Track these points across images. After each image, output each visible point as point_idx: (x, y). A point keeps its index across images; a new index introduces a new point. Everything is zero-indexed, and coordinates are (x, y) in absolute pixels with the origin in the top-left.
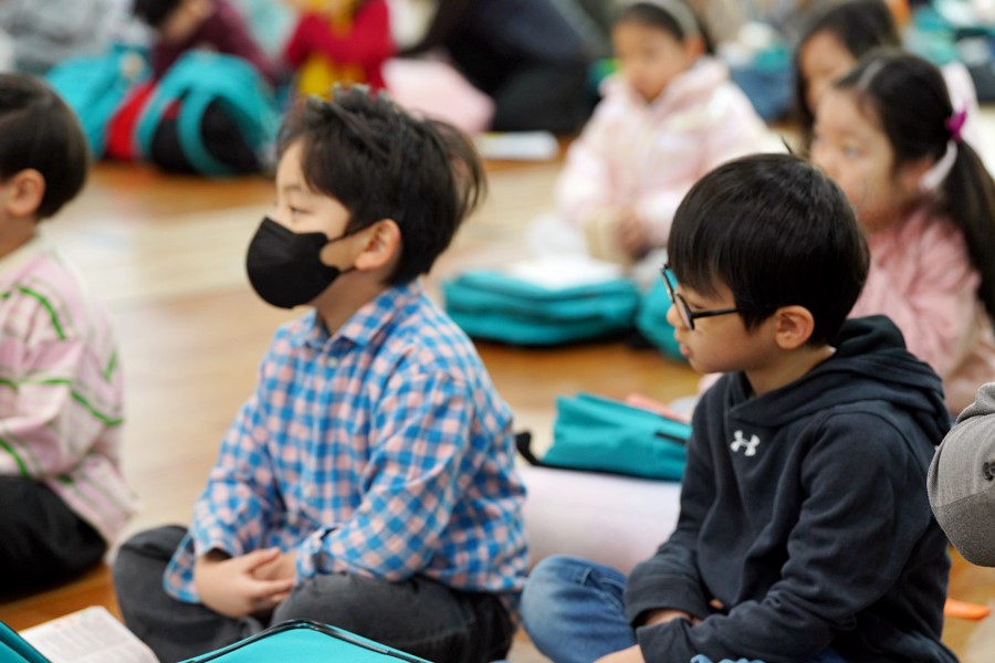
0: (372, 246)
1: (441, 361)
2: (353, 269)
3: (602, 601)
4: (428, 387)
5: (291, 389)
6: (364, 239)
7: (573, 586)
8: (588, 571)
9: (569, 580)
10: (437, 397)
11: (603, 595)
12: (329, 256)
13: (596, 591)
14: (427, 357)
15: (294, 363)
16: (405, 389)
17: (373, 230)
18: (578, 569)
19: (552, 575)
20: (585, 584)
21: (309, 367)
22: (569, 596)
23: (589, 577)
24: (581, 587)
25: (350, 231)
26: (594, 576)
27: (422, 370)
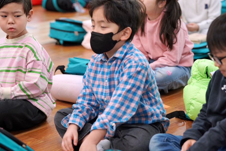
0: (124, 34)
1: (140, 60)
2: (120, 40)
3: (171, 146)
4: (137, 66)
5: (96, 72)
6: (122, 33)
7: (162, 142)
8: (166, 138)
9: (161, 141)
10: (139, 69)
11: (171, 144)
12: (114, 38)
13: (169, 143)
14: (136, 59)
15: (97, 66)
16: (130, 67)
17: (124, 30)
18: (163, 138)
19: (156, 140)
20: (166, 141)
21: (102, 66)
22: (162, 146)
23: (167, 139)
24: (165, 143)
25: (119, 31)
26: (168, 139)
27: (135, 62)
